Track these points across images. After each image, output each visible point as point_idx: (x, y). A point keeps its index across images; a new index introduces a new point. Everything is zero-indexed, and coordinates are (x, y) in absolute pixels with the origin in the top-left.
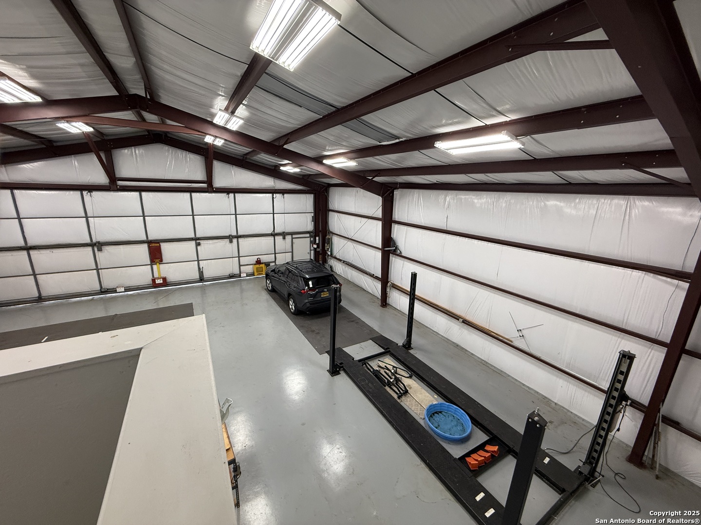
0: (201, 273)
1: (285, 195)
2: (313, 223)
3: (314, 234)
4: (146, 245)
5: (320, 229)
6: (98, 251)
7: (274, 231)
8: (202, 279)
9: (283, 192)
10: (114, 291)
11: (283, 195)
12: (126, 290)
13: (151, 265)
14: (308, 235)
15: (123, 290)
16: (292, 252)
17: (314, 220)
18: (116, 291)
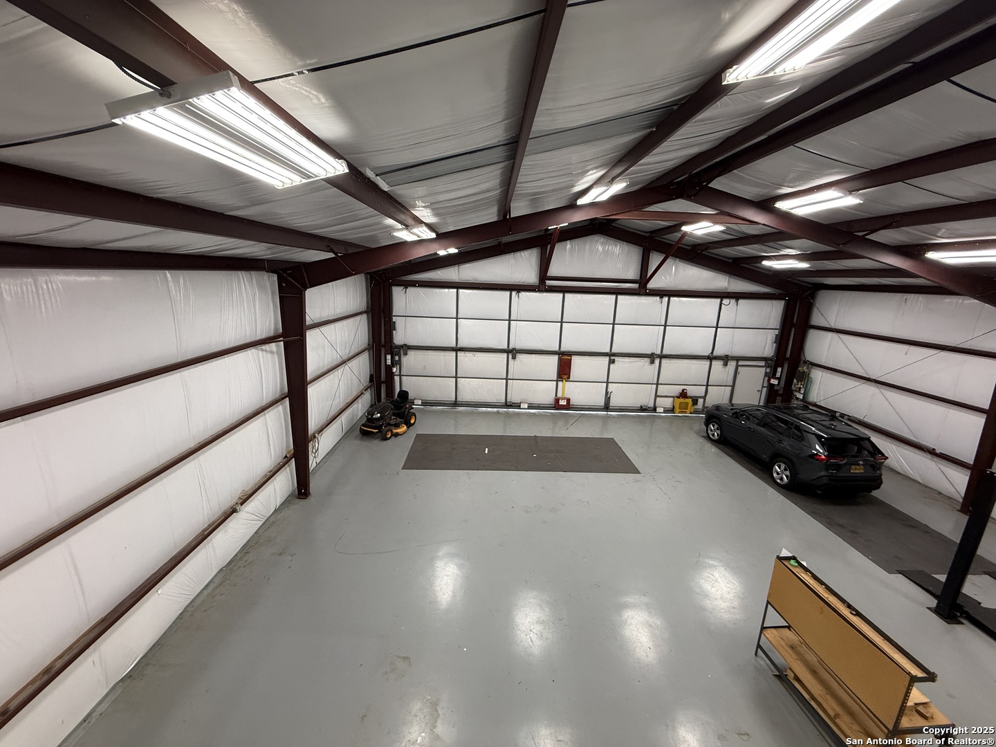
0: (608, 399)
1: (740, 301)
2: (775, 345)
3: (773, 363)
4: (556, 357)
5: (788, 355)
6: (513, 358)
7: (712, 353)
8: (607, 407)
9: (737, 296)
10: (518, 406)
11: (737, 300)
12: (530, 407)
13: (557, 381)
14: (763, 363)
15: (526, 406)
16: (733, 387)
17: (778, 342)
18: (520, 406)
